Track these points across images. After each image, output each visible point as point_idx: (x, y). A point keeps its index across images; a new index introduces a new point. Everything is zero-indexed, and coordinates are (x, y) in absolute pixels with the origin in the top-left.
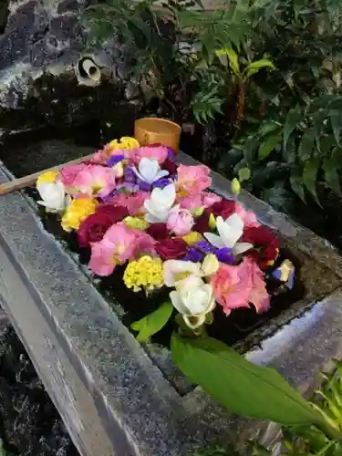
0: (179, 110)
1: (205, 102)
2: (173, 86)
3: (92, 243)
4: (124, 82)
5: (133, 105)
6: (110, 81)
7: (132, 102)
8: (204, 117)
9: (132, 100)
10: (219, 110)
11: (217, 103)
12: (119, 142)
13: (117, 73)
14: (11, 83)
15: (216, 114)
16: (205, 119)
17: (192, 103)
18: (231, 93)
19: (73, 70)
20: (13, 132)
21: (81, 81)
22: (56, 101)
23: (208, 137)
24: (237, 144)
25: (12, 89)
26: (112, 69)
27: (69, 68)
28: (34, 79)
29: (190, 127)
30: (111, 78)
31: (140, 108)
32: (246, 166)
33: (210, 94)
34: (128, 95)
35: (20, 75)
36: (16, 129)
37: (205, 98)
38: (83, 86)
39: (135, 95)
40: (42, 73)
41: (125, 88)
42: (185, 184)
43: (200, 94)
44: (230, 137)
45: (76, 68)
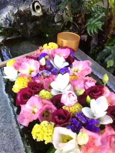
0: (80, 28)
1: (93, 24)
2: (78, 15)
3: (21, 105)
4: (54, 14)
5: (58, 25)
6: (47, 13)
7: (58, 24)
8: (92, 32)
9: (58, 23)
10: (101, 29)
11: (100, 25)
12: (48, 45)
13: (51, 9)
14: (6, 16)
15: (99, 30)
16: (93, 33)
17: (87, 24)
18: (107, 19)
19: (30, 7)
20: (8, 38)
21: (33, 14)
22: (22, 24)
23: (94, 42)
24: (108, 46)
25: (7, 19)
26: (48, 7)
27: (28, 7)
28: (15, 13)
29: (85, 37)
30: (48, 12)
31: (62, 27)
32: (112, 59)
33: (97, 19)
34: (56, 20)
35: (9, 12)
36: (10, 37)
37: (94, 21)
38: (35, 16)
39: (60, 20)
40: (17, 10)
41: (54, 17)
42: (77, 72)
43: (91, 19)
44: (105, 42)
45: (31, 7)
